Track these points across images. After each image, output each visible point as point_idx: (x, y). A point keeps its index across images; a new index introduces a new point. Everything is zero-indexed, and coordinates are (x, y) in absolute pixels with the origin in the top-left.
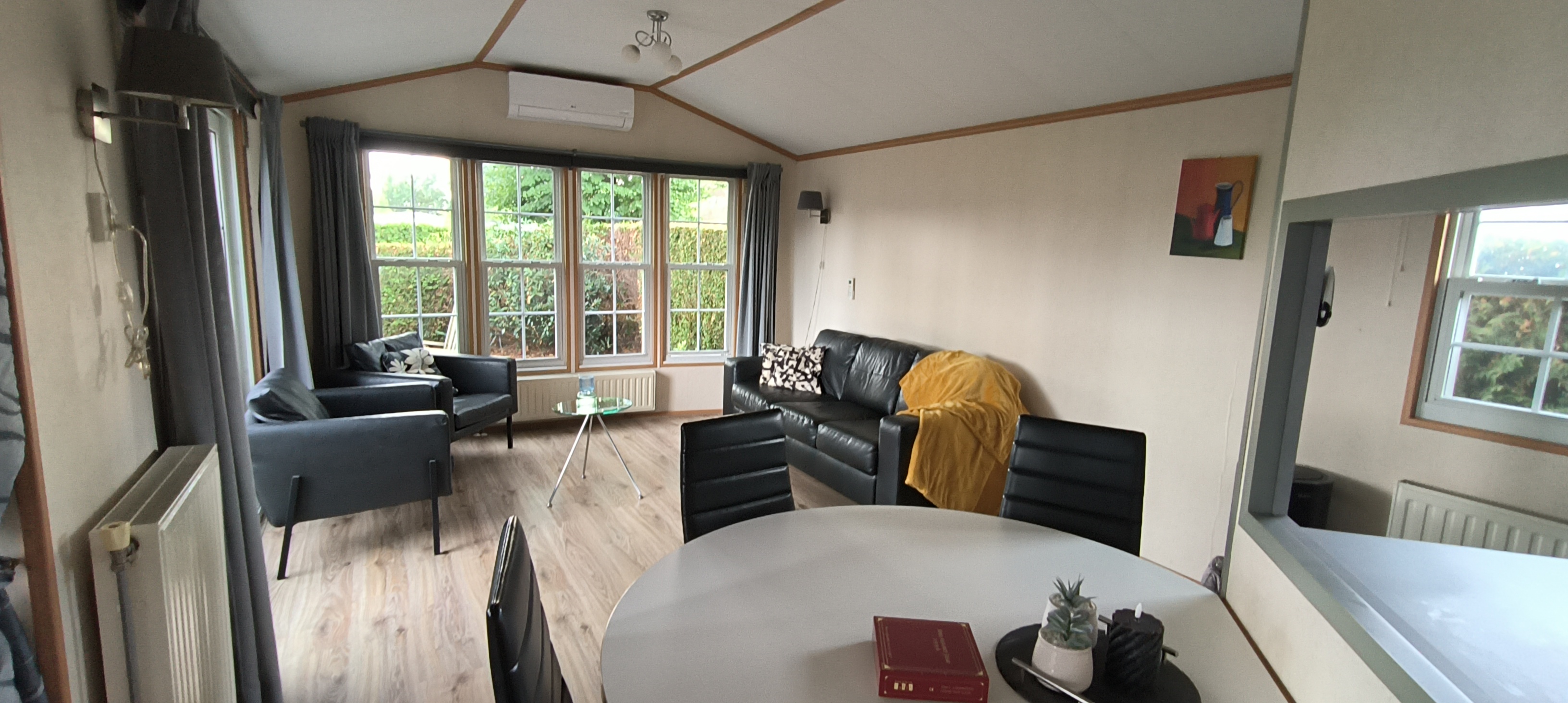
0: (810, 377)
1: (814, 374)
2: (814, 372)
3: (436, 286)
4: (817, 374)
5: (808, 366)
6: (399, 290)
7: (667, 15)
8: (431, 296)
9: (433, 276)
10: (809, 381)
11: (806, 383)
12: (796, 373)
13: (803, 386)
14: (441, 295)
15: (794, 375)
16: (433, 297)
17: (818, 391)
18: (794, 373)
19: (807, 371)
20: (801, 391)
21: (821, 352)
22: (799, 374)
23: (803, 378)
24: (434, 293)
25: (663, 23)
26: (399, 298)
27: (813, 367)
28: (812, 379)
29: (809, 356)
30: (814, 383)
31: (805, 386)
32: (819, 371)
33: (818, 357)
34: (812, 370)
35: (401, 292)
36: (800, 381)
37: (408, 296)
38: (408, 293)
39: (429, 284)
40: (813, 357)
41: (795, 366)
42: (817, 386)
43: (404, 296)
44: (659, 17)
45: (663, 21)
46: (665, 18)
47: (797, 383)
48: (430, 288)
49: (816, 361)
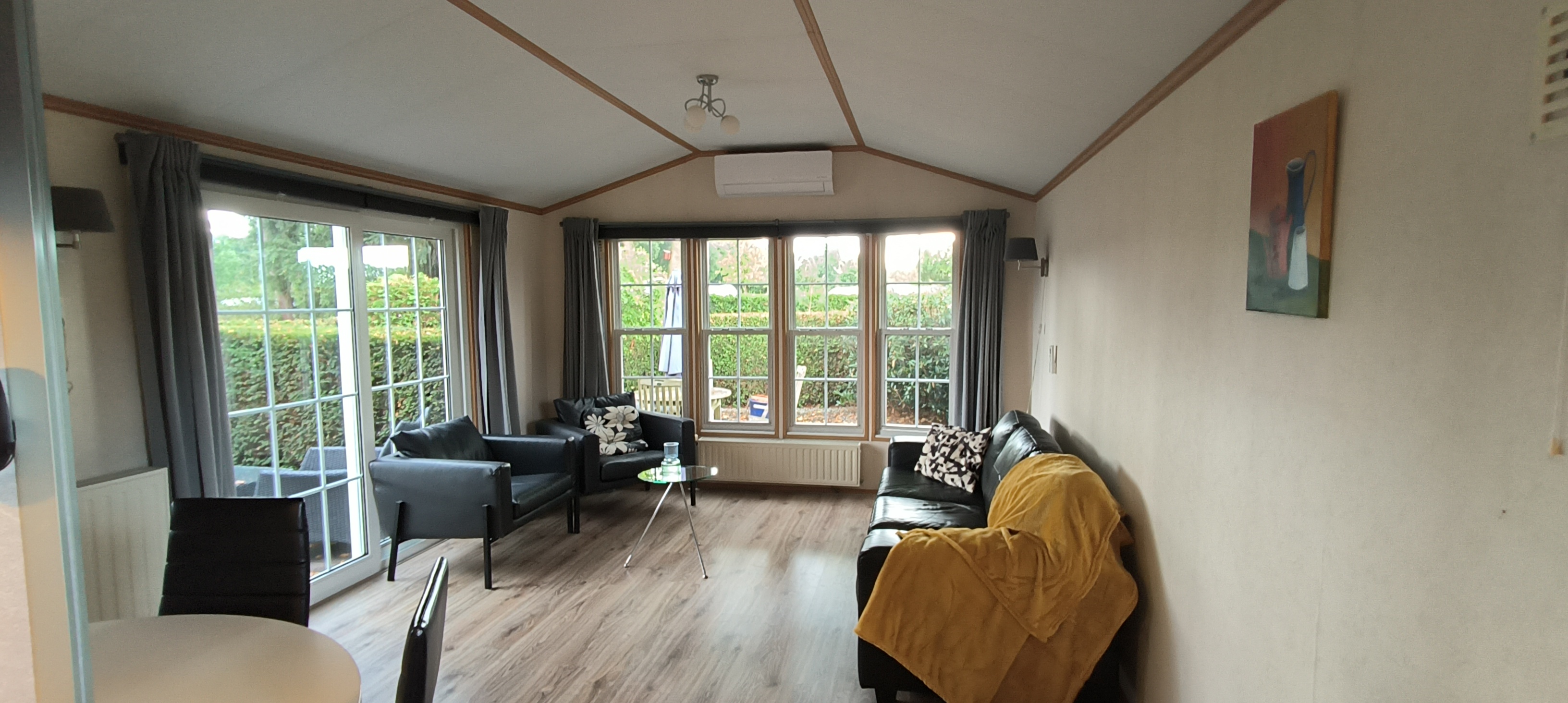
0: (964, 469)
1: (970, 467)
2: (971, 463)
3: (838, 350)
4: (975, 466)
5: (965, 456)
6: (807, 353)
7: (716, 78)
8: (833, 359)
9: (835, 340)
10: (960, 474)
11: (956, 477)
12: (948, 462)
13: (953, 480)
14: (841, 358)
15: (944, 465)
16: (835, 359)
17: (970, 488)
18: (945, 462)
19: (963, 461)
20: (951, 486)
21: (983, 439)
22: (951, 465)
23: (955, 469)
24: (836, 356)
25: (712, 87)
26: (807, 360)
27: (970, 458)
28: (965, 473)
29: (968, 443)
30: (966, 478)
31: (955, 481)
32: (978, 464)
33: (977, 446)
34: (968, 461)
35: (809, 355)
36: (950, 473)
37: (814, 358)
38: (814, 355)
39: (831, 348)
40: (971, 445)
41: (946, 455)
42: (969, 483)
43: (811, 358)
44: (707, 80)
45: (713, 84)
46: (714, 81)
47: (946, 475)
48: (832, 351)
49: (975, 451)
